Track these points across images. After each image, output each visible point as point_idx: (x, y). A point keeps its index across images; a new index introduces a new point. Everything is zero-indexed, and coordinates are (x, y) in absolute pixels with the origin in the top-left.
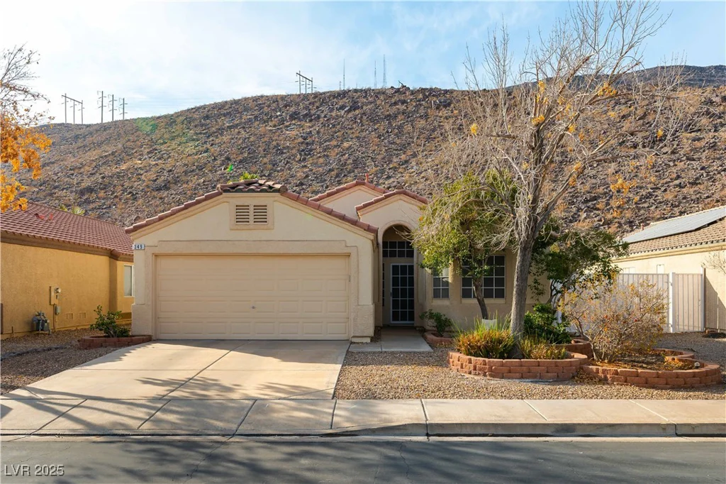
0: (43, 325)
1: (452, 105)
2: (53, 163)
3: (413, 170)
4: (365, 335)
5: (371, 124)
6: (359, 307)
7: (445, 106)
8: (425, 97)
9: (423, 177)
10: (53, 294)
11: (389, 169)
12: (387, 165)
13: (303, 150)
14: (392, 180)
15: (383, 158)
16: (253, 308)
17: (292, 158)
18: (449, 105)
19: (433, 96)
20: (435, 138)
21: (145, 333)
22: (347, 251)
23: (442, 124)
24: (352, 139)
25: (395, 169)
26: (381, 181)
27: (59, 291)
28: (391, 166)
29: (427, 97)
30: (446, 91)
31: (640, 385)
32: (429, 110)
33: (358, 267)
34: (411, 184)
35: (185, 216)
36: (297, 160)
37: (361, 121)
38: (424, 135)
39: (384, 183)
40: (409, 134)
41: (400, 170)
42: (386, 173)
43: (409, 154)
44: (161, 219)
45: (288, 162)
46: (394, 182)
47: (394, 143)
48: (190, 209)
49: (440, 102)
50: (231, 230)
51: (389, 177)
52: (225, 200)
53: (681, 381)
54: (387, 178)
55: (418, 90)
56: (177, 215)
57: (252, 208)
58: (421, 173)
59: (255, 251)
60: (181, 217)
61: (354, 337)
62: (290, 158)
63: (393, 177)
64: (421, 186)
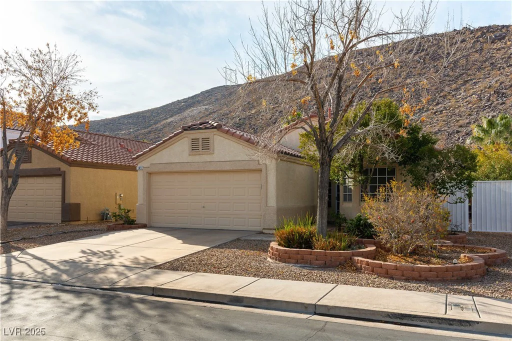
0: (107, 216)
1: (507, 38)
2: (214, 112)
3: (460, 96)
4: (271, 228)
5: (432, 62)
6: (267, 208)
7: (500, 40)
8: (483, 33)
9: (467, 101)
10: (118, 197)
11: (440, 97)
12: (439, 94)
13: (374, 88)
14: (440, 105)
15: (436, 89)
16: (204, 207)
17: (365, 95)
18: (504, 38)
19: (491, 32)
20: (485, 68)
21: (143, 223)
22: (259, 167)
23: (494, 55)
24: (414, 75)
25: (445, 97)
26: (430, 107)
27: (122, 195)
28: (442, 94)
29: (485, 34)
30: (503, 27)
31: (380, 275)
32: (485, 45)
33: (267, 178)
34: (455, 108)
35: (164, 147)
36: (368, 96)
37: (424, 61)
38: (476, 66)
39: (433, 109)
40: (463, 66)
41: (449, 97)
42: (437, 101)
43: (460, 83)
44: (151, 150)
45: (361, 98)
46: (441, 107)
47: (448, 76)
48: (166, 143)
49: (496, 37)
50: (190, 155)
51: (438, 104)
52: (185, 136)
53: (416, 274)
54: (436, 104)
55: (477, 29)
56: (159, 147)
57: (201, 140)
58: (466, 98)
59: (202, 169)
60: (162, 148)
61: (264, 229)
62: (363, 96)
63: (442, 104)
64: (463, 109)
